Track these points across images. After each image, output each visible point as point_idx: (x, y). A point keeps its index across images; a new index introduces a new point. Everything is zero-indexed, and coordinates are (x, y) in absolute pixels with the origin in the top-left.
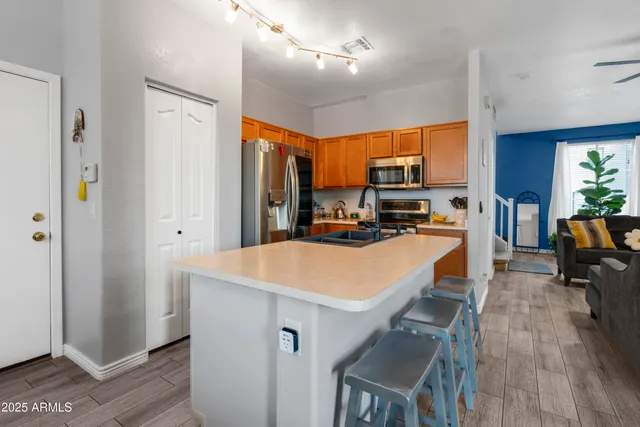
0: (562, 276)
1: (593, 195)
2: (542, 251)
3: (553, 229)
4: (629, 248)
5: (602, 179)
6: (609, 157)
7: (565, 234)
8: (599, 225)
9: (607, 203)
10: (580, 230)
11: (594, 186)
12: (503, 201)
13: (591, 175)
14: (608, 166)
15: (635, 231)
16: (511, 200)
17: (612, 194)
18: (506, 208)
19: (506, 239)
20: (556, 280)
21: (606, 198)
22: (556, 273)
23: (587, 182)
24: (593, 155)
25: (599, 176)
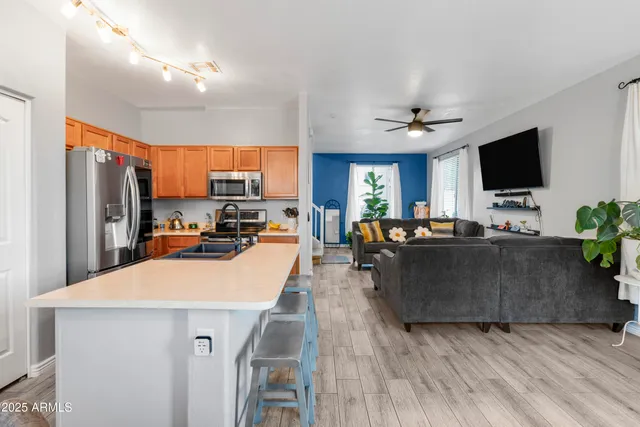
0: (356, 264)
1: (372, 203)
2: (342, 246)
3: (349, 228)
4: (391, 240)
5: (376, 192)
6: (380, 177)
7: (358, 233)
8: (376, 225)
9: (379, 209)
10: (365, 229)
11: (371, 197)
12: (317, 208)
13: (370, 189)
14: (379, 183)
15: (394, 228)
16: (322, 207)
17: (382, 202)
18: (319, 213)
19: (318, 238)
20: (353, 267)
21: (379, 206)
22: (351, 261)
23: (368, 194)
24: (371, 175)
25: (374, 190)
